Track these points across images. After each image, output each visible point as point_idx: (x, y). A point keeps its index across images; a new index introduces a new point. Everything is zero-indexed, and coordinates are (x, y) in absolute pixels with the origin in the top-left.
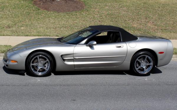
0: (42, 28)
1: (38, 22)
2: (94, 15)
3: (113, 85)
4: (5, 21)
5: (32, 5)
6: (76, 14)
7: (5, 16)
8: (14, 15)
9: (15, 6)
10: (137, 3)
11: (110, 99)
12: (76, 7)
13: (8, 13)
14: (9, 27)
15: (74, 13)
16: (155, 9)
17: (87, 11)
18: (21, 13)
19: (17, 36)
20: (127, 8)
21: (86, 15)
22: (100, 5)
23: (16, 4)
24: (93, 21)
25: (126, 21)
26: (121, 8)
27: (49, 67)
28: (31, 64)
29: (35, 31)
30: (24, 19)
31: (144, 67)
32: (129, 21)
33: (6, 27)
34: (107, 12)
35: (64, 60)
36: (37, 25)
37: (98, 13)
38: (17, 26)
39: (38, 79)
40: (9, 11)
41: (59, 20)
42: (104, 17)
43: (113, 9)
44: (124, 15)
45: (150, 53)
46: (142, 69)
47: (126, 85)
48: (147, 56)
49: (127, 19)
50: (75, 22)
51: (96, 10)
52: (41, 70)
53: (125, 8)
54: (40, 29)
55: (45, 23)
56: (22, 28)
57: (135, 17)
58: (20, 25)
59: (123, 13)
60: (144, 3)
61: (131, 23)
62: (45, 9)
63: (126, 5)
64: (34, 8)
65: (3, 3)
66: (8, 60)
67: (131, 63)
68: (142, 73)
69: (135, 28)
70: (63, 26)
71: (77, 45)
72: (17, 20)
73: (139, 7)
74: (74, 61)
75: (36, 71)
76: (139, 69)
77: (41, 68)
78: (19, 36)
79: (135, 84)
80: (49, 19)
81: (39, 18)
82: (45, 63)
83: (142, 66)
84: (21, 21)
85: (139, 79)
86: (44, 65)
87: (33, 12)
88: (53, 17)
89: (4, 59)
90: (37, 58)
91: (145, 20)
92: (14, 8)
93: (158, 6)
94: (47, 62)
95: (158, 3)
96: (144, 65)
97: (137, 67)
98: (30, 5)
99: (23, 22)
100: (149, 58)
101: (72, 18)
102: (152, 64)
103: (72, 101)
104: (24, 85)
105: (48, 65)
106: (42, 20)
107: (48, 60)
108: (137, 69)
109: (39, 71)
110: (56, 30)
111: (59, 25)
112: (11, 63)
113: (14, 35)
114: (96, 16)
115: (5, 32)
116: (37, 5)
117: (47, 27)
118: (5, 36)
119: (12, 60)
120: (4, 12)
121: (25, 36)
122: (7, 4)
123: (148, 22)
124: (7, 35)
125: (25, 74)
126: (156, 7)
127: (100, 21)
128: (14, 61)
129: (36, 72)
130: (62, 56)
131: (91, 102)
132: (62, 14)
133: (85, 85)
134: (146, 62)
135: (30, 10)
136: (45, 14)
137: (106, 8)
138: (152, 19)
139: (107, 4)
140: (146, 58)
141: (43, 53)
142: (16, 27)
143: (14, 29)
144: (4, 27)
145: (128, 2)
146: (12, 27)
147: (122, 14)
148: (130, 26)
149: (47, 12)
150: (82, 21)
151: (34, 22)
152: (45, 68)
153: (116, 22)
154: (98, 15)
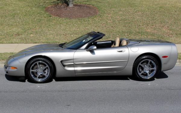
0: (52, 35)
1: (49, 29)
2: (107, 20)
3: (112, 91)
4: (15, 29)
5: (43, 12)
6: (89, 20)
7: (15, 24)
8: (25, 23)
9: (26, 13)
10: (153, 7)
11: (106, 104)
12: (89, 13)
13: (19, 20)
14: (18, 34)
15: (86, 19)
16: (172, 14)
17: (100, 17)
18: (32, 20)
19: (25, 43)
20: (142, 13)
21: (98, 21)
22: (114, 11)
23: (28, 11)
24: (105, 26)
25: (140, 26)
26: (136, 13)
27: (49, 73)
28: (31, 71)
29: (44, 38)
30: (34, 26)
31: (147, 72)
32: (143, 25)
33: (15, 35)
34: (121, 17)
35: (64, 66)
36: (47, 32)
37: (112, 18)
38: (26, 33)
39: (38, 86)
40: (20, 18)
41: (70, 26)
42: (117, 22)
43: (128, 14)
44: (138, 20)
45: (153, 57)
46: (145, 74)
47: (126, 90)
48: (150, 61)
49: (141, 24)
50: (87, 28)
51: (109, 16)
52: (41, 76)
53: (140, 13)
54: (49, 36)
55: (56, 30)
56: (32, 35)
57: (149, 22)
58: (30, 32)
59: (138, 17)
60: (160, 7)
61: (145, 28)
62: (57, 16)
63: (141, 10)
64: (45, 14)
65: (14, 11)
66: (7, 67)
67: (133, 67)
68: (145, 78)
69: (149, 33)
70: (73, 33)
71: (78, 50)
72: (27, 28)
73: (154, 12)
74: (74, 67)
75: (36, 77)
76: (142, 74)
77: (40, 75)
78: (28, 43)
79: (136, 89)
80: (60, 26)
81: (50, 25)
82: (45, 69)
83: (145, 71)
84: (31, 29)
85: (142, 84)
86: (44, 71)
87: (44, 18)
88: (65, 24)
89: (5, 66)
90: (36, 64)
91: (160, 25)
92: (25, 15)
93: (174, 10)
94: (47, 68)
95: (175, 7)
96: (147, 69)
97: (140, 72)
98: (41, 11)
99: (33, 29)
100: (153, 62)
101: (84, 24)
102: (155, 68)
103: (66, 106)
104: (22, 91)
105: (48, 71)
106: (53, 26)
107: (47, 66)
108: (140, 74)
109: (39, 78)
110: (66, 37)
111: (70, 31)
112: (11, 70)
113: (23, 43)
114: (109, 21)
115: (14, 40)
116: (48, 12)
117: (57, 34)
118: (13, 43)
119: (12, 67)
120: (15, 19)
121: (34, 43)
122: (19, 12)
123: (163, 27)
124: (15, 43)
125: (26, 80)
126: (172, 11)
127: (112, 27)
128: (13, 68)
129: (35, 79)
130: (62, 61)
131: (85, 107)
132: (74, 20)
133: (84, 91)
134: (150, 66)
135: (42, 17)
136: (56, 21)
137: (120, 13)
138: (167, 24)
139: (122, 9)
140: (149, 62)
141: (43, 59)
142: (26, 35)
143: (23, 36)
144: (13, 35)
145: (144, 7)
146: (21, 34)
147: (136, 19)
148: (143, 31)
149: (59, 19)
150: (94, 27)
151: (45, 29)
152: (45, 75)
153: (129, 27)
154: (111, 20)
